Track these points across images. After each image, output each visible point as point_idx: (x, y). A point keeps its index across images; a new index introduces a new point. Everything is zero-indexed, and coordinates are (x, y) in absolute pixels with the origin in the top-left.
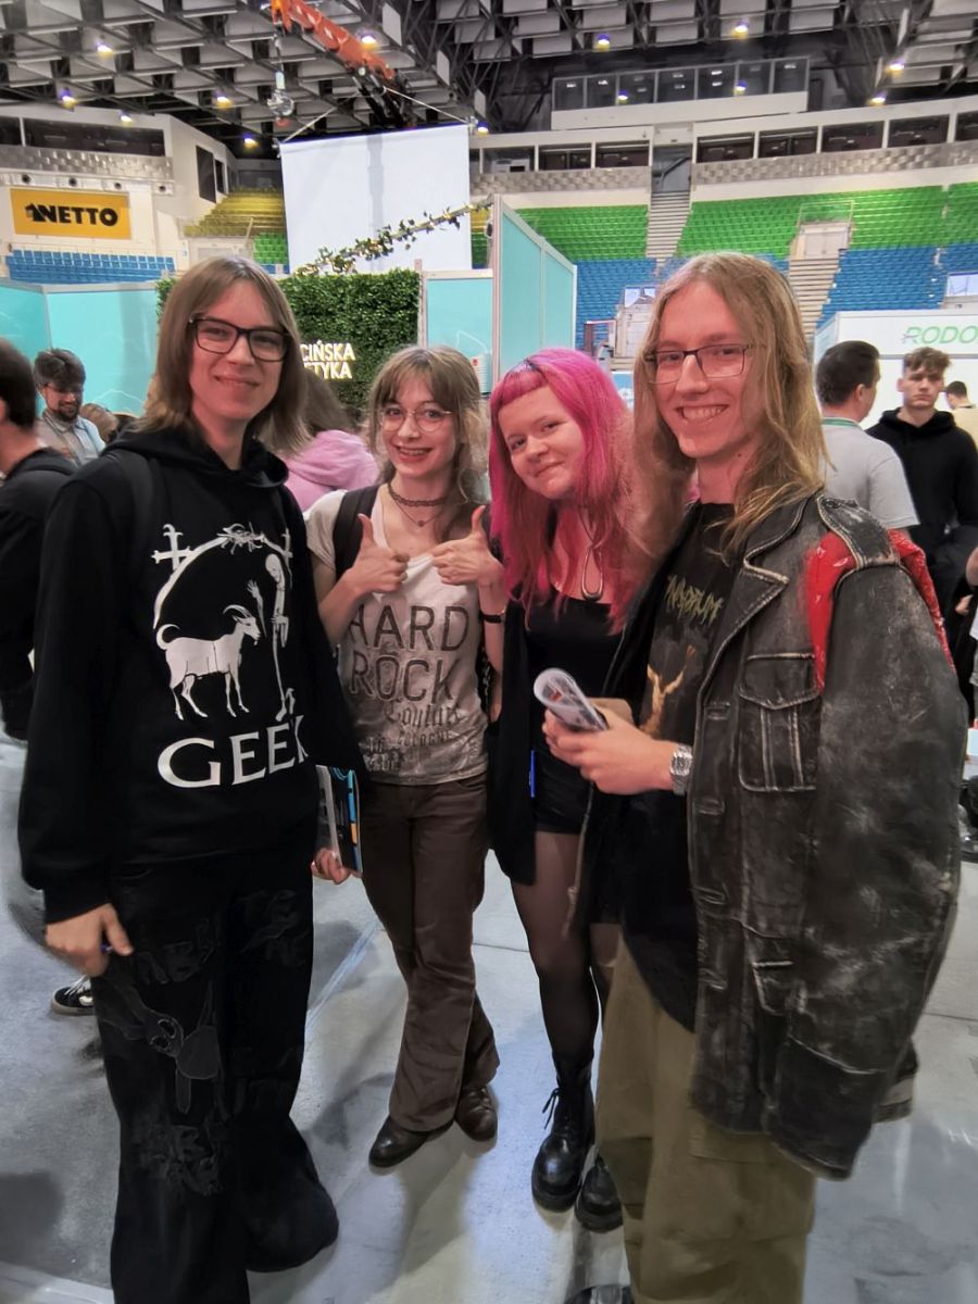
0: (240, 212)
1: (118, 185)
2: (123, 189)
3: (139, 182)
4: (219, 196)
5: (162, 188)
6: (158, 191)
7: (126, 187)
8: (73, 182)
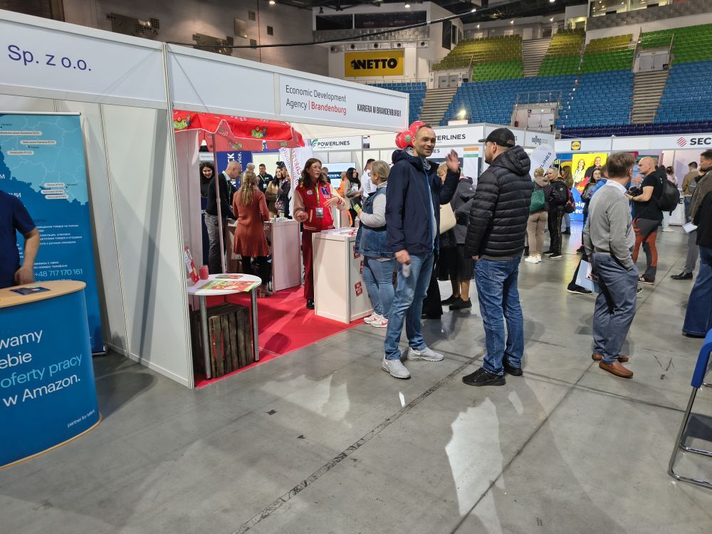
0: (464, 54)
1: (399, 45)
2: (401, 47)
3: (411, 42)
4: (453, 46)
5: (423, 44)
6: (420, 46)
7: (404, 45)
8: (376, 46)
